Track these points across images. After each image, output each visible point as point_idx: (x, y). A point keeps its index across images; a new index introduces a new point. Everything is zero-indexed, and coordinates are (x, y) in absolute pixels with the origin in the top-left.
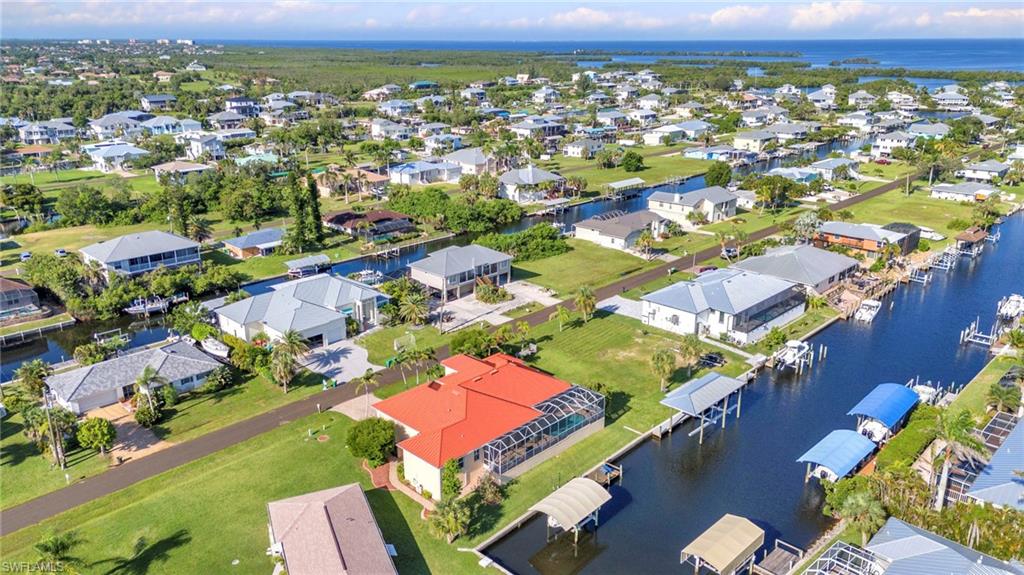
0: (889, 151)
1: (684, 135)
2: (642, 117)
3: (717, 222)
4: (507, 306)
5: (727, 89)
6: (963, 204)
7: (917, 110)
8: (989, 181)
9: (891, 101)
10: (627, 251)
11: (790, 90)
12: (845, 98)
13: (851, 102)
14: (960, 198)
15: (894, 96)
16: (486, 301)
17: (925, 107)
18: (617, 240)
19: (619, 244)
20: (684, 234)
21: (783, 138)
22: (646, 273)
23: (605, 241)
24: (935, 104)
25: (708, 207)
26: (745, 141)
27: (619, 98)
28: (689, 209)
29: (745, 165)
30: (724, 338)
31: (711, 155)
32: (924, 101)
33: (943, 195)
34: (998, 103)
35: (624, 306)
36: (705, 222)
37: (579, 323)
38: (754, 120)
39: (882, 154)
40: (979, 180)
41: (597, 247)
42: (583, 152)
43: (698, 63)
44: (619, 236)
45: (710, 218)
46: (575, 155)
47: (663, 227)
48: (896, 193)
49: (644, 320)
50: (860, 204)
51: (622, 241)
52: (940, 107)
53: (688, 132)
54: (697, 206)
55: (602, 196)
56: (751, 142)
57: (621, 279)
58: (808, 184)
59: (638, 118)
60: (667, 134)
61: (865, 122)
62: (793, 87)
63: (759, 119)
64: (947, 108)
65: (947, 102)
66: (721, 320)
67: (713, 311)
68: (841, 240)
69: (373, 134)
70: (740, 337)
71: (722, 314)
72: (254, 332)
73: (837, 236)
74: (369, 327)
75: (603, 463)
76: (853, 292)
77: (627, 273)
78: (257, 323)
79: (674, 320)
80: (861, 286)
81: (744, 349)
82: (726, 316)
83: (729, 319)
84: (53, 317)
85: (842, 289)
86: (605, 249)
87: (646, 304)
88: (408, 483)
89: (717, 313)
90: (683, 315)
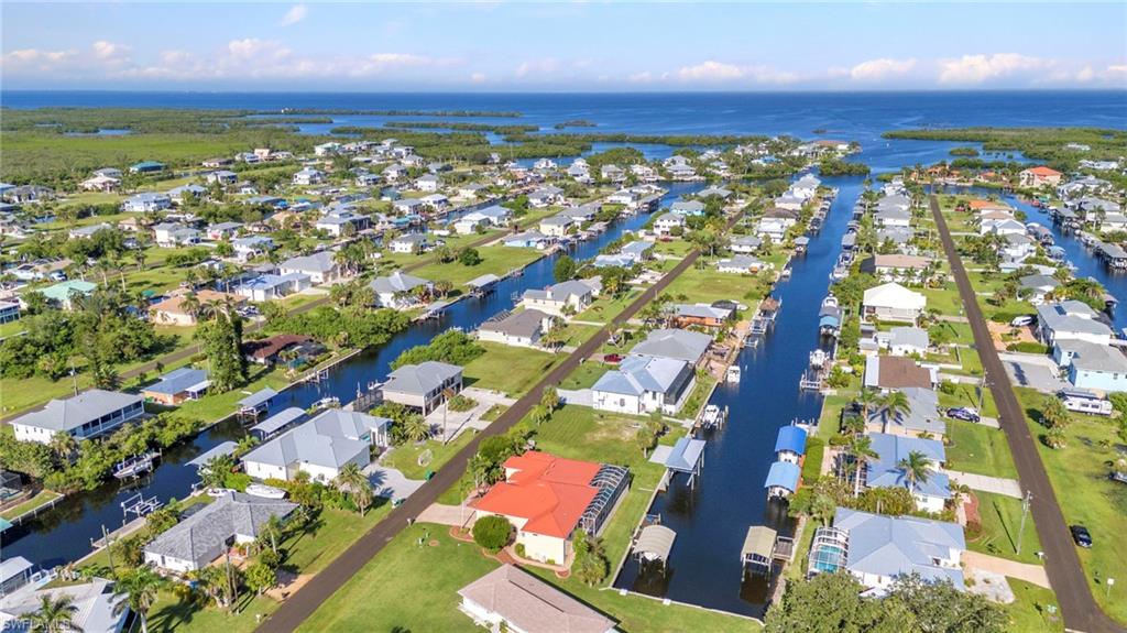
0: (668, 230)
1: (489, 222)
2: (435, 202)
3: (583, 311)
4: (478, 412)
5: (485, 163)
6: (744, 275)
7: (658, 181)
8: (752, 253)
9: (636, 174)
10: (533, 347)
11: (547, 164)
12: (598, 173)
13: (604, 175)
14: (740, 271)
15: (637, 169)
16: (458, 410)
17: (663, 178)
18: (522, 339)
19: (525, 342)
20: (566, 326)
21: (579, 220)
22: (561, 365)
23: (513, 341)
24: (671, 175)
25: (574, 300)
26: (550, 227)
27: (389, 177)
28: (561, 304)
29: (560, 250)
30: (659, 410)
31: (529, 243)
32: (661, 172)
33: (727, 269)
34: (717, 172)
35: (572, 397)
36: (574, 313)
37: (548, 417)
38: (539, 201)
39: (663, 232)
40: (745, 253)
41: (505, 347)
42: (414, 248)
43: (436, 126)
44: (525, 335)
45: (577, 309)
46: (403, 251)
47: (551, 322)
48: (691, 269)
49: (595, 407)
50: (675, 281)
51: (529, 340)
52: (675, 178)
53: (491, 219)
54: (566, 301)
55: (466, 295)
56: (555, 227)
57: (547, 373)
58: (630, 268)
59: (431, 203)
60: (477, 223)
61: (630, 199)
62: (550, 162)
63: (544, 200)
64: (680, 178)
65: (679, 173)
66: (654, 397)
67: (647, 391)
68: (687, 319)
69: (159, 240)
70: (670, 408)
71: (654, 393)
72: (293, 473)
73: (685, 316)
74: (383, 449)
75: (645, 515)
76: (717, 361)
77: (548, 367)
78: (295, 464)
79: (622, 403)
80: (722, 355)
81: (676, 417)
82: (658, 394)
83: (660, 397)
84: (37, 496)
85: (709, 359)
86: (514, 348)
87: (595, 393)
88: (529, 558)
89: (651, 393)
90: (627, 398)
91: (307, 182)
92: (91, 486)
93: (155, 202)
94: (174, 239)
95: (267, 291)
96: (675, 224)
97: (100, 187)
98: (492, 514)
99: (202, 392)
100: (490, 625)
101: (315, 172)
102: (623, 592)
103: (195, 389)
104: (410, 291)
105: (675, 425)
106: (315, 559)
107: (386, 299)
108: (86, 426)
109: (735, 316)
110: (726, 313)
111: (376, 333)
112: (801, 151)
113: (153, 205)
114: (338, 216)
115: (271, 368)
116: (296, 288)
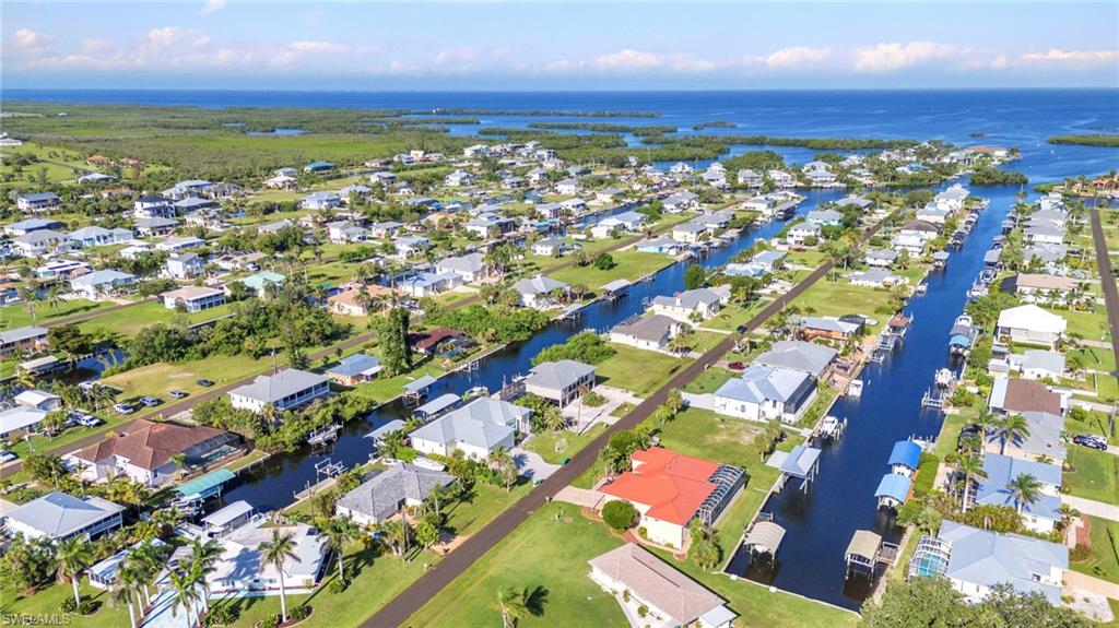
0: (802, 239)
1: (624, 228)
2: (573, 207)
3: (710, 318)
4: (609, 408)
5: (622, 166)
6: (876, 289)
7: (796, 187)
8: (886, 267)
9: (774, 180)
10: (661, 351)
11: (683, 168)
12: (735, 177)
13: (741, 180)
14: (873, 284)
15: (775, 175)
16: (591, 406)
17: (801, 184)
18: (651, 343)
19: (654, 346)
20: (693, 332)
21: (711, 227)
22: (688, 369)
23: (642, 344)
24: (810, 181)
25: (703, 308)
26: (683, 234)
27: (532, 181)
28: (689, 311)
29: (692, 257)
30: (779, 418)
31: (661, 249)
32: (800, 178)
33: (860, 282)
34: (859, 179)
35: (696, 401)
36: (702, 320)
37: (672, 418)
38: (673, 207)
39: (796, 242)
40: (880, 266)
41: (634, 350)
42: (553, 251)
43: (576, 127)
44: (654, 340)
45: (704, 316)
46: (544, 253)
47: (679, 328)
48: (822, 281)
49: (717, 411)
50: (805, 292)
51: (657, 344)
52: (814, 184)
53: (626, 224)
54: (695, 308)
55: (600, 298)
56: (688, 234)
57: (673, 376)
58: (760, 278)
59: (570, 207)
60: (612, 228)
61: (765, 206)
62: (686, 166)
63: (678, 206)
64: (820, 185)
65: (819, 179)
66: (774, 406)
67: (767, 400)
68: (814, 332)
69: (332, 236)
70: (789, 417)
71: (775, 402)
72: (451, 450)
73: (811, 329)
74: (525, 436)
75: (758, 513)
76: (840, 374)
77: (674, 371)
78: (453, 442)
79: (743, 409)
80: (846, 369)
81: (795, 426)
82: (778, 403)
83: (780, 406)
84: (250, 454)
85: (833, 372)
86: (643, 351)
87: (718, 398)
88: (651, 541)
89: (771, 402)
90: (748, 405)
91: (458, 184)
92: (291, 449)
93: (327, 201)
94: (344, 236)
95: (426, 288)
96: (809, 234)
97: (280, 185)
98: (620, 499)
99: (374, 376)
100: (615, 592)
101: (465, 174)
102: (734, 577)
103: (369, 372)
104: (550, 293)
105: (793, 433)
106: (469, 524)
107: (528, 299)
108: (286, 399)
109: (862, 331)
110: (853, 327)
111: (520, 330)
112: (952, 158)
113: (326, 203)
114: (486, 219)
115: (430, 358)
116: (450, 285)
